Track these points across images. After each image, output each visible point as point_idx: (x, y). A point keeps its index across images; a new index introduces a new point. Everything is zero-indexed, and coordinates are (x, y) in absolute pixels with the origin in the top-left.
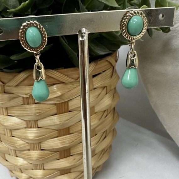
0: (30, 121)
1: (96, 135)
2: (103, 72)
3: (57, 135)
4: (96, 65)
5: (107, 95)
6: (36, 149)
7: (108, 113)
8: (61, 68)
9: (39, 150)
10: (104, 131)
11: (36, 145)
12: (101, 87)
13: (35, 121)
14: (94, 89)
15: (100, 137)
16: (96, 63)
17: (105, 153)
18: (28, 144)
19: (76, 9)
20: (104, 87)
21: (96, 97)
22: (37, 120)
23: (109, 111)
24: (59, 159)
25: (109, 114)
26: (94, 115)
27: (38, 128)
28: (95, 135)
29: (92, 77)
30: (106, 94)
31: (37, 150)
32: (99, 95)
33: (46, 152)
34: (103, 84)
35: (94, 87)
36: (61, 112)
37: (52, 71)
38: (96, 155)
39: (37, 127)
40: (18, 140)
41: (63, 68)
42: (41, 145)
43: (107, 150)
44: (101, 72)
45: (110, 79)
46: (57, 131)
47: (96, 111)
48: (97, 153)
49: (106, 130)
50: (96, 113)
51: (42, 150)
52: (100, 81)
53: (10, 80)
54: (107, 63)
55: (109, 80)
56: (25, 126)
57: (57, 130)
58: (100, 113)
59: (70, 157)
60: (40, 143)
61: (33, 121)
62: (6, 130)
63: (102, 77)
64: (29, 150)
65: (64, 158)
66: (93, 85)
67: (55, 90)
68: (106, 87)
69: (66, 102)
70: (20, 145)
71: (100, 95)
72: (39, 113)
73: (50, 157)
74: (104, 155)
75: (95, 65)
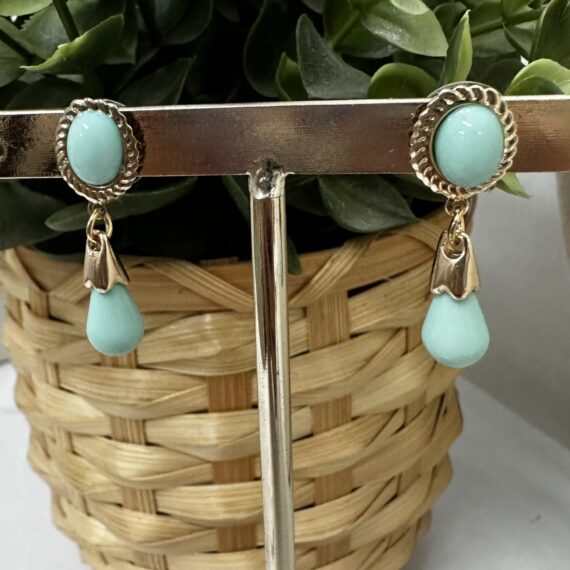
0: (123, 420)
1: (354, 490)
2: (393, 277)
3: (209, 477)
4: (363, 253)
5: (409, 355)
6: (141, 507)
7: (410, 418)
8: (227, 260)
9: (151, 512)
10: (389, 477)
11: (142, 495)
12: (386, 330)
13: (137, 422)
14: (354, 336)
15: (372, 497)
16: (365, 246)
17: (395, 544)
18: (115, 488)
19: (284, 54)
20: (398, 330)
21: (358, 366)
22: (144, 421)
23: (412, 413)
24: (215, 550)
25: (414, 423)
26: (350, 425)
27: (148, 444)
28: (349, 490)
29: (346, 295)
30: (405, 353)
31: (144, 511)
32: (368, 360)
33: (172, 523)
34: (391, 320)
35: (354, 329)
36: (224, 406)
37: (192, 267)
38: (351, 553)
39: (143, 441)
40: (88, 469)
41: (236, 258)
42: (158, 498)
43: (403, 535)
44: (385, 277)
45: (420, 305)
46: (209, 465)
47: (354, 413)
48: (358, 549)
49: (400, 476)
50: (354, 419)
51: (159, 513)
52: (378, 311)
53: (60, 283)
54: (410, 246)
55: (415, 307)
56: (108, 431)
57: (208, 462)
58: (373, 419)
59: (254, 550)
60: (154, 492)
61: (131, 421)
62: (56, 429)
63: (386, 296)
64: (120, 505)
65: (235, 550)
66: (349, 324)
67: (206, 330)
68: (407, 329)
69: (240, 374)
70: (94, 485)
71: (375, 362)
72: (149, 400)
73: (185, 541)
74: (389, 552)
75: (355, 255)
